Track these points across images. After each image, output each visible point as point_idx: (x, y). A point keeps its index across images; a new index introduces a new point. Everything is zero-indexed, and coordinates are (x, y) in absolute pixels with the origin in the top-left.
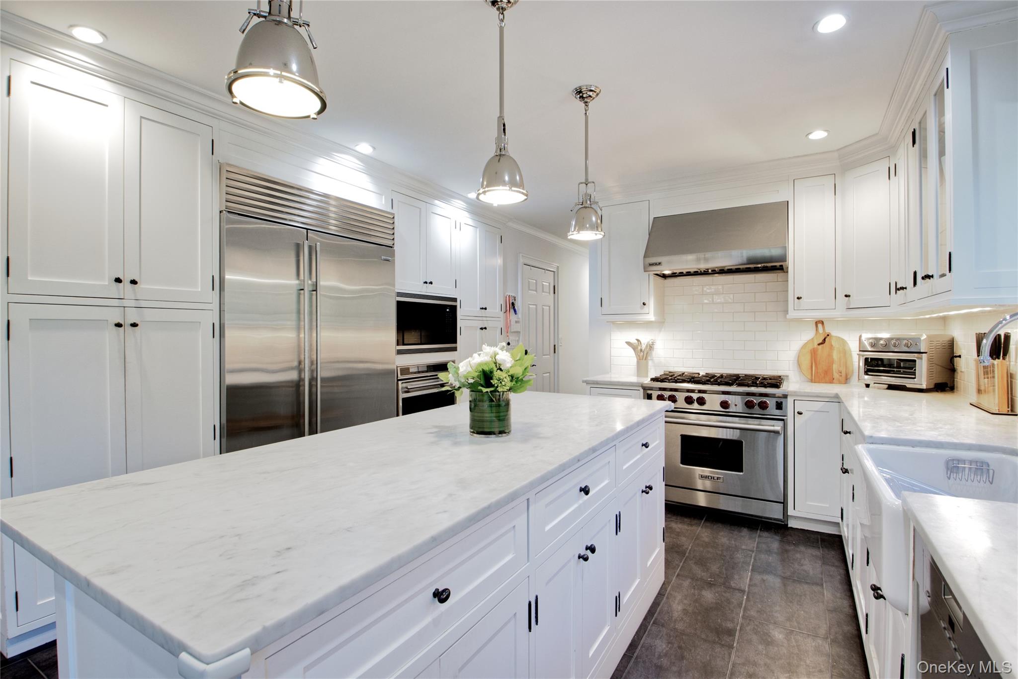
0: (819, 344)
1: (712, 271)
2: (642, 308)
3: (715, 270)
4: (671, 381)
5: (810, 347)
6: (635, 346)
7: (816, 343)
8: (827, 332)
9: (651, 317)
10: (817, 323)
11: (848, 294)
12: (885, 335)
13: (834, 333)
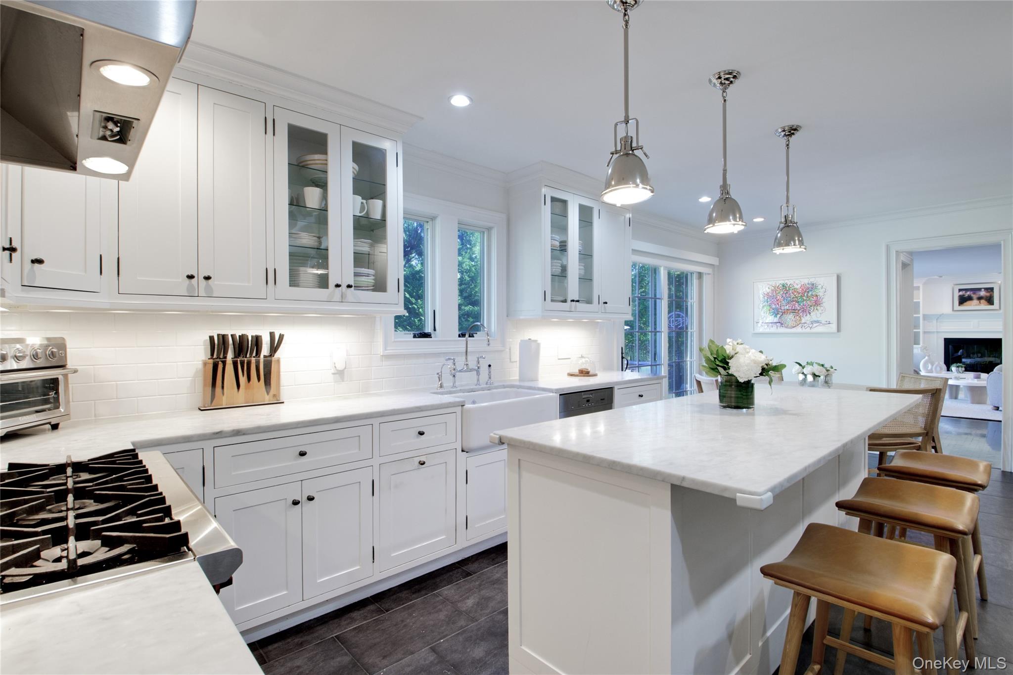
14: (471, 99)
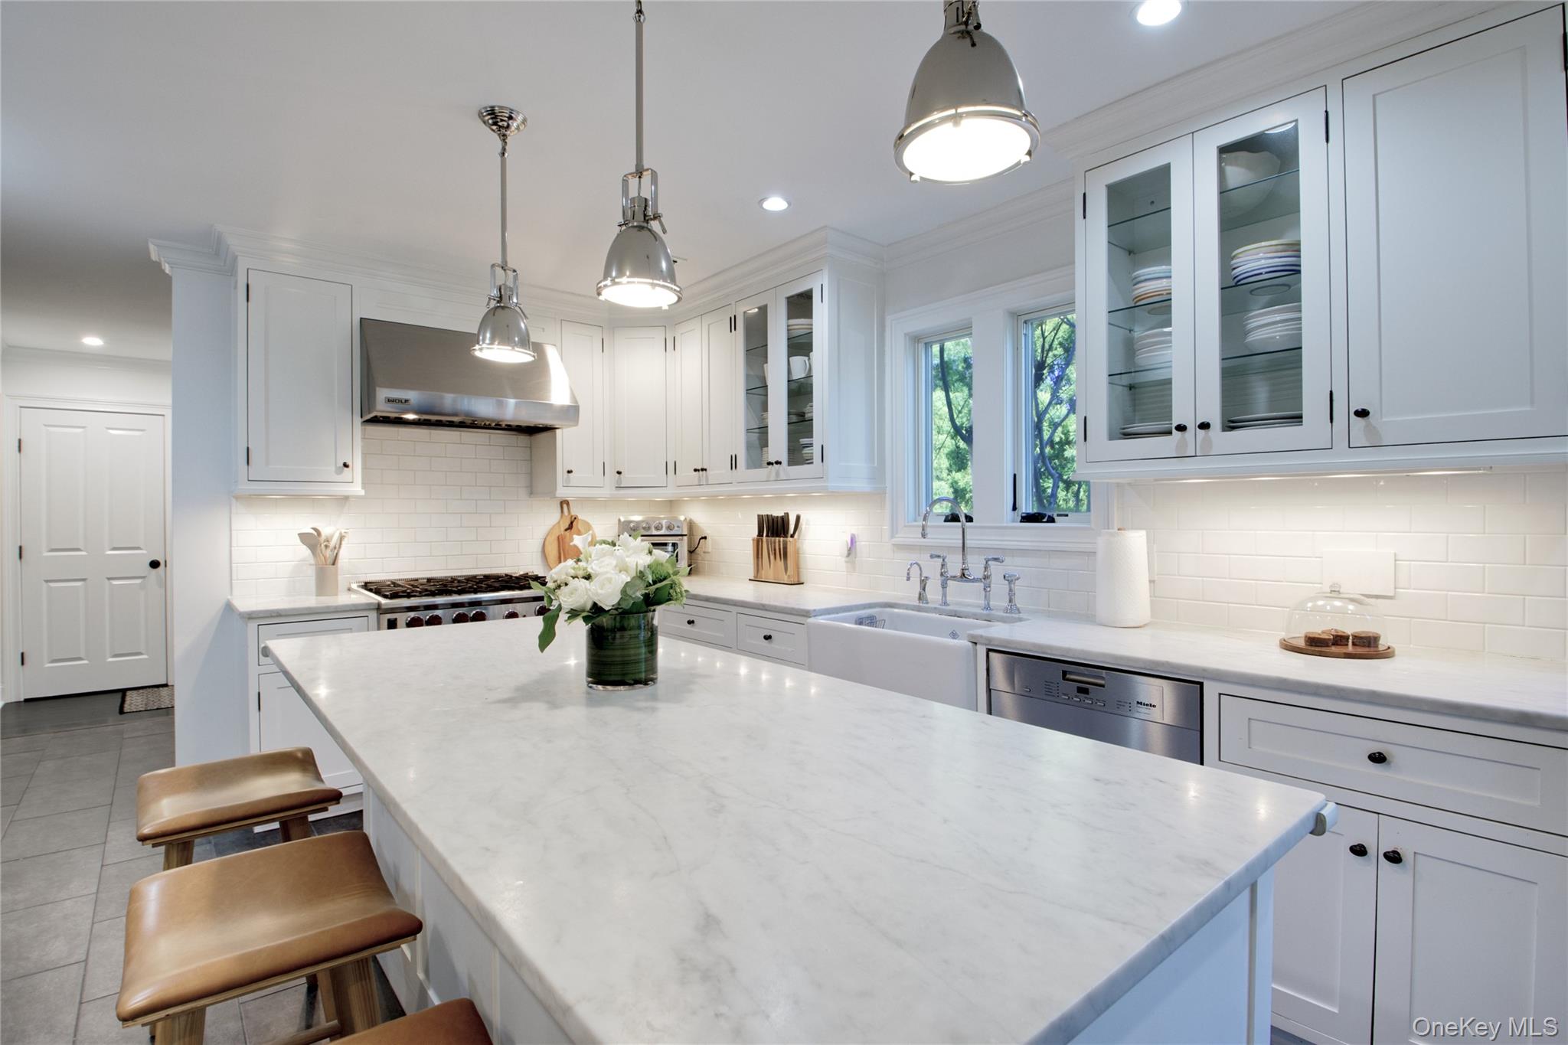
0: (566, 530)
1: (496, 425)
2: (339, 472)
3: (500, 425)
4: (423, 594)
5: (557, 533)
6: (311, 540)
7: (563, 529)
8: (573, 514)
9: (357, 489)
10: (562, 503)
11: (620, 470)
12: (637, 518)
13: (580, 517)
14: (789, 204)
